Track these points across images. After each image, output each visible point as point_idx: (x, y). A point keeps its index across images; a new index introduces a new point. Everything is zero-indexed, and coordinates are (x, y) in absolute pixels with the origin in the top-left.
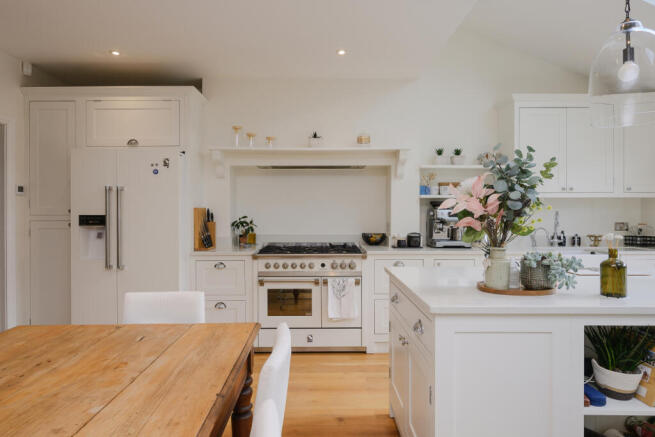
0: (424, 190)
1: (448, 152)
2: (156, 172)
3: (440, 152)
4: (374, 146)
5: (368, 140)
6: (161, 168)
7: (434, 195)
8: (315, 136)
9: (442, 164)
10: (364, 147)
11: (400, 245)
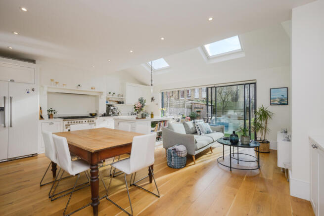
0: (107, 102)
1: (112, 93)
2: (28, 92)
3: (110, 93)
4: (96, 90)
5: (94, 88)
6: (31, 91)
7: (109, 104)
8: (79, 85)
9: (110, 96)
10: (93, 90)
11: (103, 116)
